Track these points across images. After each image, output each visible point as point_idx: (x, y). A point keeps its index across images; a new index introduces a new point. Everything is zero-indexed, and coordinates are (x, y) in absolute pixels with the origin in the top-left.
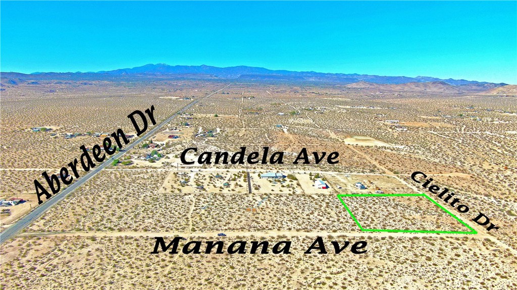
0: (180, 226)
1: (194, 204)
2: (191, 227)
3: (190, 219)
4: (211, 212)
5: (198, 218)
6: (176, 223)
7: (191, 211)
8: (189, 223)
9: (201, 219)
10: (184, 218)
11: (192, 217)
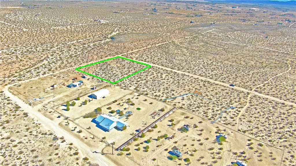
0: (257, 99)
1: (240, 114)
2: (249, 96)
3: (248, 102)
4: (228, 101)
5: (241, 100)
6: (260, 102)
7: (245, 108)
8: (250, 99)
9: (240, 98)
10: (253, 104)
11: (246, 102)
